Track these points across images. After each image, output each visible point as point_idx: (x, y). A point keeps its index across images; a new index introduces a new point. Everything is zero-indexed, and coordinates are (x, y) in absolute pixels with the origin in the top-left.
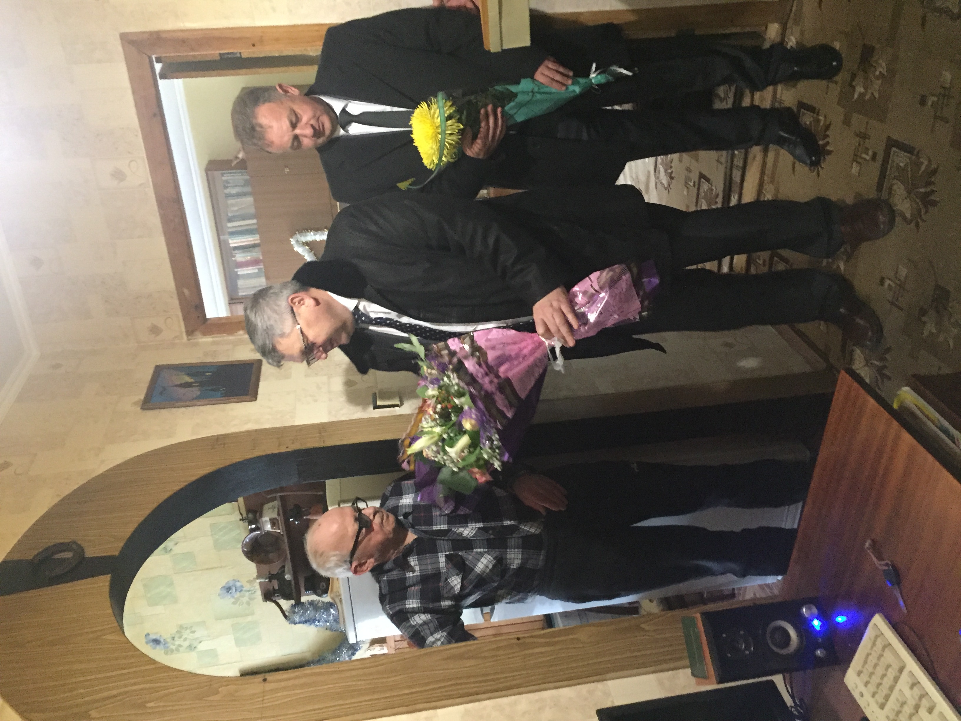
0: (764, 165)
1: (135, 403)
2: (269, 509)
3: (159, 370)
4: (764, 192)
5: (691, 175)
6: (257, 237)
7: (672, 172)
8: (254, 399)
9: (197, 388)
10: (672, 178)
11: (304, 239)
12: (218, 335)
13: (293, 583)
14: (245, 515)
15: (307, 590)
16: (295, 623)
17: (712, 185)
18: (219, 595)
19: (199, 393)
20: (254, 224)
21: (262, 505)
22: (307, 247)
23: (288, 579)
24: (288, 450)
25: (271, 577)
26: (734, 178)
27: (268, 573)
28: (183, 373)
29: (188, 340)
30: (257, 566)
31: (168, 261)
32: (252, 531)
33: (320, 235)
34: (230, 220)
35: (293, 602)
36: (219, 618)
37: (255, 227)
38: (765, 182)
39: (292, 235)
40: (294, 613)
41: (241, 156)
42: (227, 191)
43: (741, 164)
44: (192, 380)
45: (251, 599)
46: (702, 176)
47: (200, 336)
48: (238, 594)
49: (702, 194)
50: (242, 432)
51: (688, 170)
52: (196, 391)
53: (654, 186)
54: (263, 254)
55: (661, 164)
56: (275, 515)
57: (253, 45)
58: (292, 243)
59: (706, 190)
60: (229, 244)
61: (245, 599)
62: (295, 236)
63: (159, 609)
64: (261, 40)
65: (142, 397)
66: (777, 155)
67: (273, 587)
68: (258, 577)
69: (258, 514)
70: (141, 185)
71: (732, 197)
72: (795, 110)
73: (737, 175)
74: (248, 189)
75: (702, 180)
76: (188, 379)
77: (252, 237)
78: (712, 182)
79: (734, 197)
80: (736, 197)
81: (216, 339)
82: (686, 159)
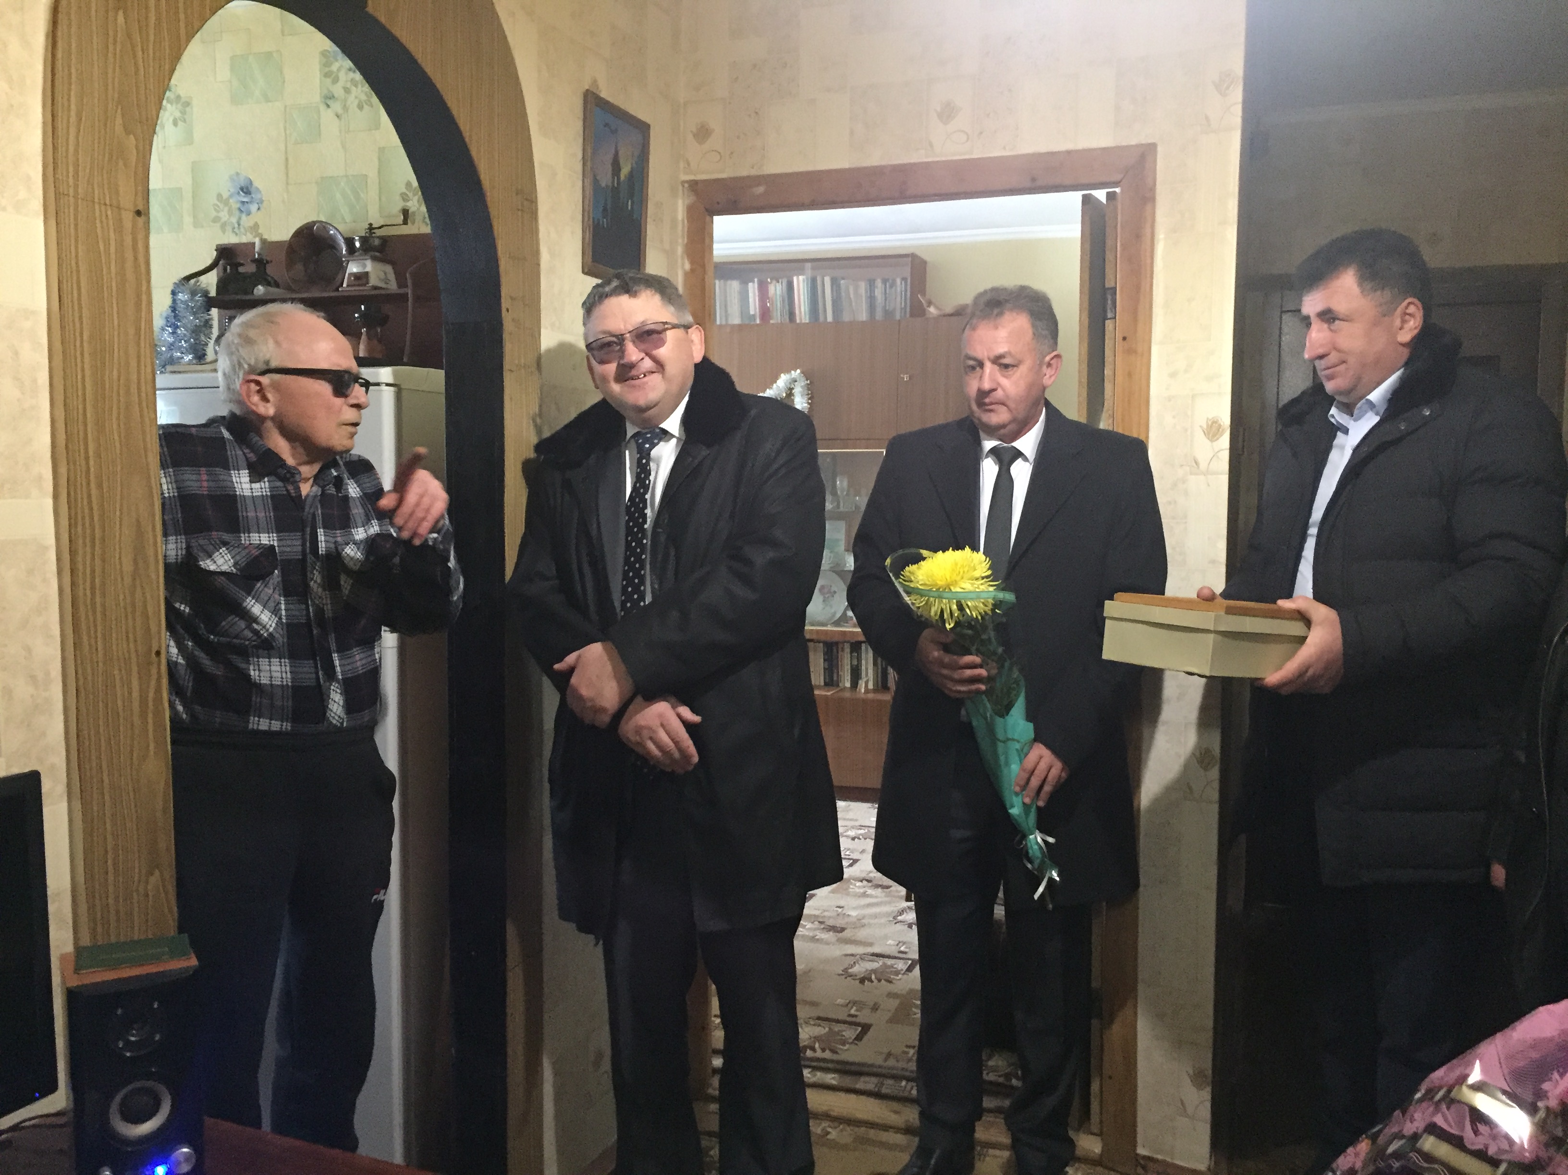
0: (886, 1128)
1: (595, 82)
2: (385, 274)
3: (643, 128)
4: (841, 1127)
5: (867, 1012)
6: (806, 319)
7: (872, 982)
8: (586, 270)
9: (610, 184)
10: (862, 981)
11: (798, 390)
12: (686, 230)
13: (248, 297)
14: (379, 233)
16: (174, 293)
17: (852, 1043)
18: (238, 174)
19: (603, 185)
20: (826, 318)
21: (393, 263)
22: (784, 395)
23: (255, 291)
24: (504, 310)
25: (261, 263)
26: (863, 1079)
27: (268, 259)
28: (635, 166)
29: (683, 182)
30: (284, 242)
31: (810, 168)
32: (350, 242)
34: (834, 282)
35: (213, 293)
36: (196, 168)
37: (821, 319)
38: (856, 1129)
39: (806, 374)
40: (193, 293)
41: (932, 310)
42: (879, 283)
43: (884, 1090)
44: (622, 177)
45: (223, 227)
46: (866, 1028)
47: (687, 202)
48: (234, 204)
49: (837, 1028)
50: (538, 244)
51: (875, 1008)
52: (606, 180)
53: (849, 952)
54: (780, 326)
55: (884, 964)
56: (373, 281)
57: (1124, 339)
58: (793, 372)
59: (843, 1034)
60: (798, 275)
61: (224, 215)
62: (804, 379)
63: (224, 73)
64: (1131, 351)
65: (604, 94)
66: (901, 1148)
67: (242, 265)
68: (264, 242)
69: (377, 254)
70: (931, 145)
71: (833, 1075)
73: (867, 1083)
74: (879, 315)
75: (860, 1029)
76: (625, 171)
77: (805, 310)
78: (857, 1044)
79: (833, 1078)
80: (834, 1082)
81: (680, 227)
82: (894, 1003)
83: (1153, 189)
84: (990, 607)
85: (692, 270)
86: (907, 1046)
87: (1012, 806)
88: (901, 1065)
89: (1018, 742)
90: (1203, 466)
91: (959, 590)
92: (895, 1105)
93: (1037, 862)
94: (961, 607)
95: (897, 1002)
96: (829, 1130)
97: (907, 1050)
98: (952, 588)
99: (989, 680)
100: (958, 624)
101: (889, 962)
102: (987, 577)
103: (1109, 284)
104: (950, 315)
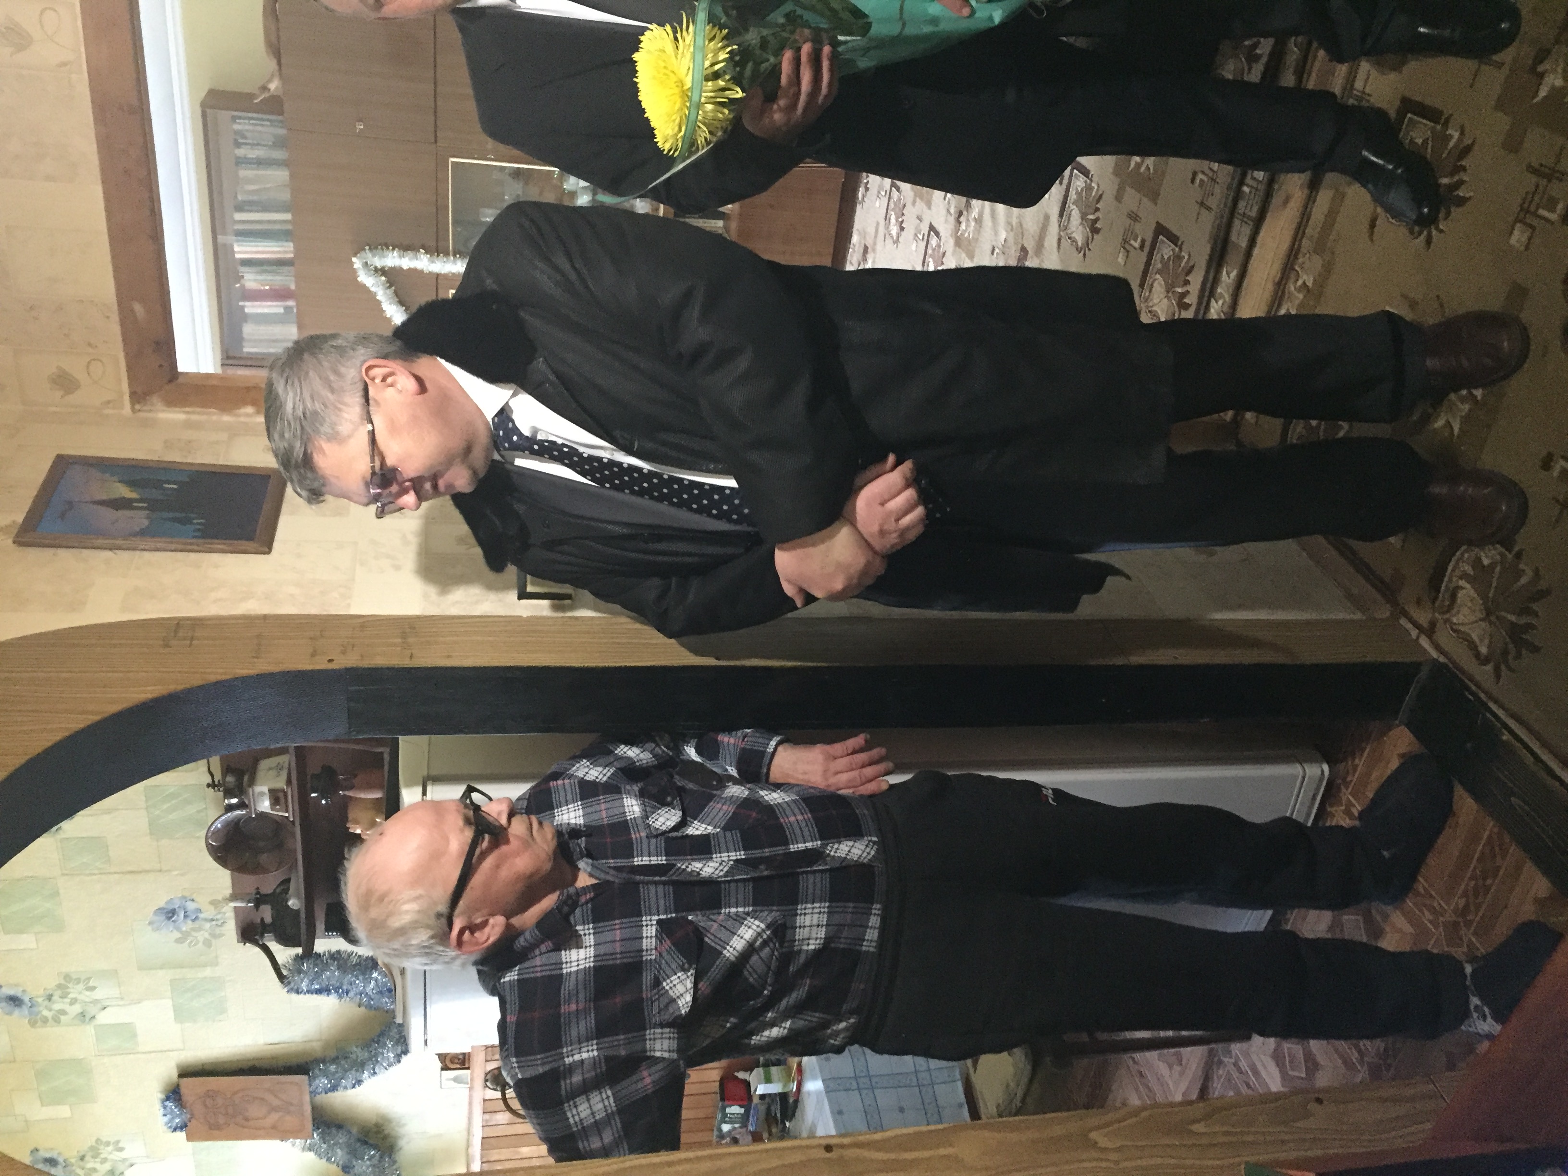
0: (1305, 216)
2: (270, 769)
3: (62, 465)
4: (1297, 268)
5: (1138, 227)
6: (290, 246)
7: (1097, 219)
8: (266, 549)
9: (144, 513)
10: (1095, 231)
11: (378, 262)
12: (199, 410)
13: (303, 916)
14: (218, 777)
15: (328, 929)
16: (298, 992)
17: (1181, 249)
18: (150, 923)
19: (146, 522)
20: (286, 222)
21: (256, 762)
22: (383, 278)
23: (295, 908)
24: (331, 666)
25: (260, 900)
26: (1233, 237)
27: (254, 892)
28: (115, 478)
29: (134, 410)
30: (232, 875)
31: (105, 238)
32: (230, 808)
33: (410, 259)
34: (240, 208)
35: (299, 950)
36: (145, 966)
37: (289, 227)
39: (358, 250)
40: (300, 971)
41: (273, 86)
42: (241, 152)
43: (1254, 213)
44: (134, 495)
45: (215, 936)
46: (1161, 230)
47: (159, 405)
48: (187, 926)
49: (1157, 264)
50: (234, 617)
51: (1134, 217)
52: (140, 519)
53: (1055, 245)
54: (298, 278)
55: (1076, 203)
56: (280, 783)
58: (355, 266)
59: (1166, 257)
60: (233, 252)
61: (202, 936)
62: (363, 254)
65: (20, 518)
66: (1339, 197)
67: (262, 920)
68: (234, 897)
69: (246, 778)
70: (61, 65)
71: (1224, 272)
72: (1392, 114)
73: (1240, 235)
74: (281, 155)
75: (1161, 237)
76: (126, 492)
77: (279, 246)
78: (1182, 243)
79: (1228, 274)
80: (1234, 274)
81: (195, 417)
82: (1131, 197)
84: (716, 31)
86: (1193, 181)
88: (1220, 186)
91: (690, 76)
92: (1276, 200)
95: (1130, 191)
96: (1300, 283)
98: (686, 86)
100: (736, 81)
101: (1073, 195)
102: (675, 33)
104: (279, 64)
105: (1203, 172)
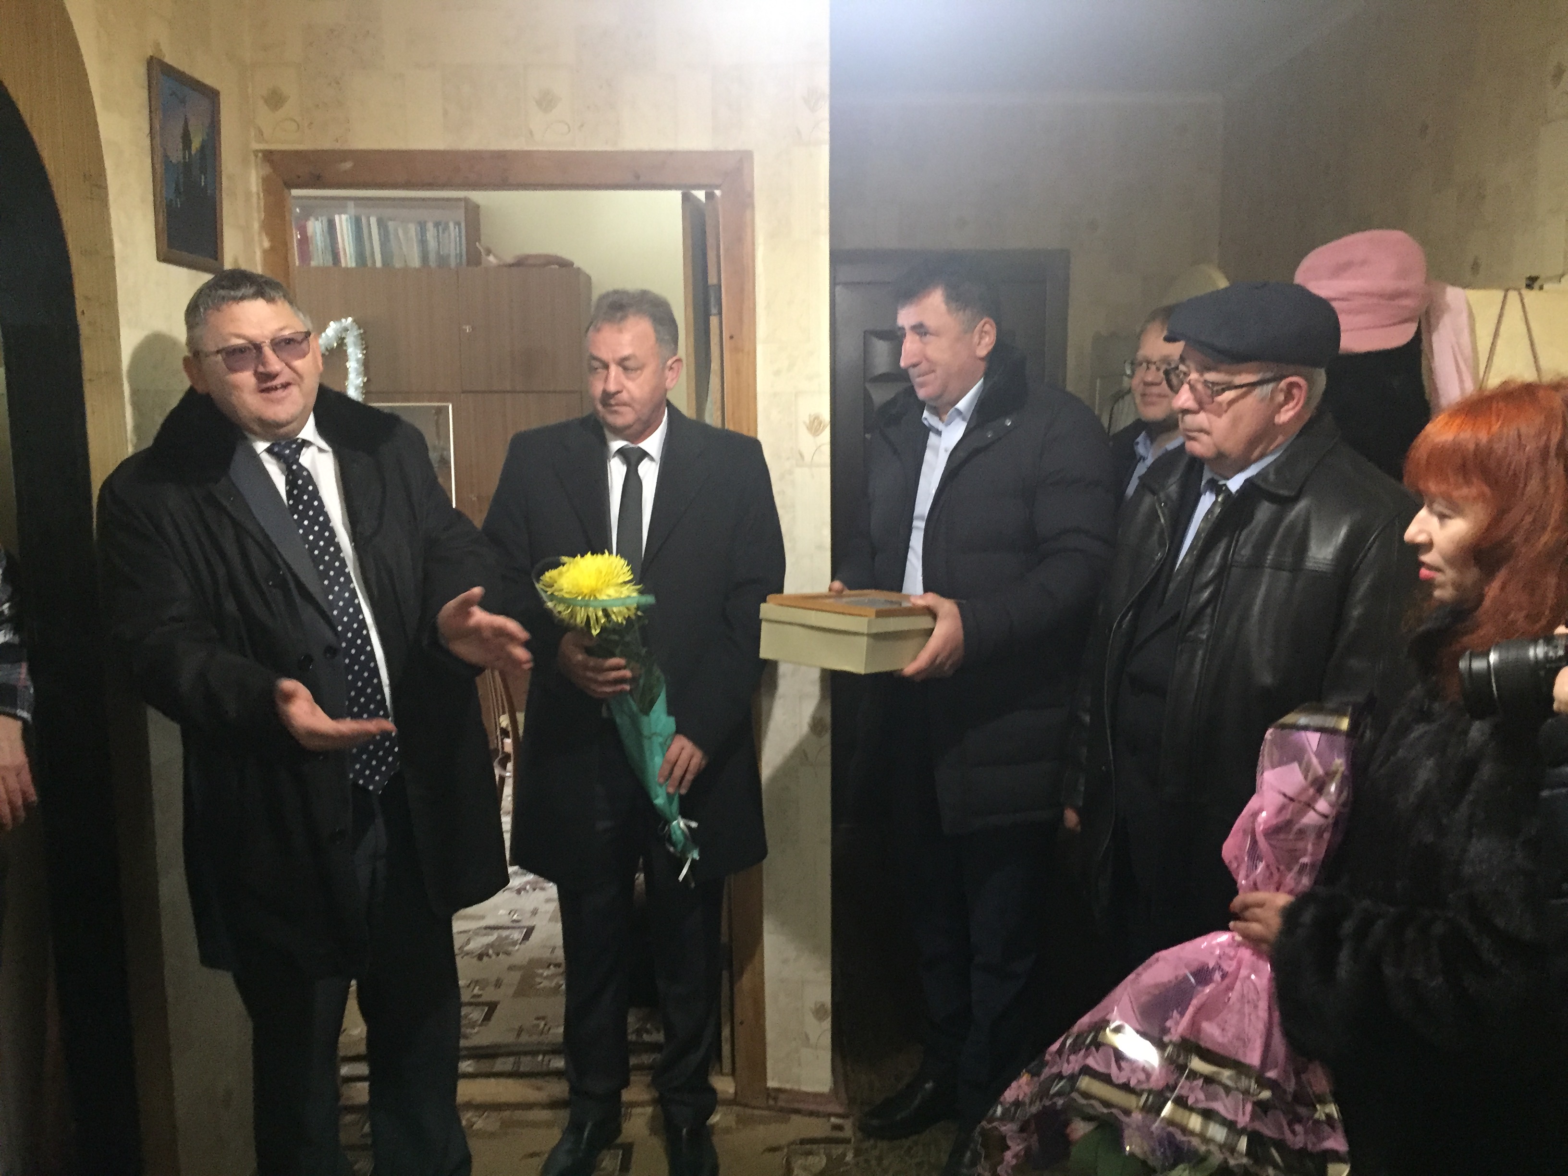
0: (529, 1106)
1: (157, 45)
3: (212, 95)
4: (486, 1114)
5: (491, 989)
6: (351, 264)
7: (490, 957)
8: (162, 258)
9: (181, 159)
10: (480, 957)
11: (350, 340)
12: (262, 204)
17: (481, 1025)
19: (174, 161)
20: (374, 262)
22: (335, 345)
24: (79, 313)
28: (206, 137)
29: (256, 152)
31: (402, 147)
33: (356, 369)
34: (381, 223)
37: (369, 264)
39: (358, 323)
41: (491, 258)
42: (430, 226)
44: (193, 152)
46: (492, 1007)
47: (261, 172)
50: (110, 235)
51: (498, 984)
52: (177, 156)
53: (462, 928)
54: (323, 270)
55: (499, 937)
57: (731, 337)
58: (343, 320)
59: (471, 1016)
60: (340, 214)
62: (356, 327)
64: (737, 350)
65: (168, 60)
66: (549, 1125)
70: (531, 133)
72: (619, 1141)
73: (504, 1064)
74: (433, 263)
75: (487, 1008)
76: (196, 145)
77: (350, 253)
78: (486, 1026)
79: (469, 1065)
80: (470, 1070)
81: (254, 200)
82: (516, 976)
83: (751, 195)
84: (633, 611)
85: (272, 249)
86: (538, 1019)
87: (657, 797)
88: (535, 1038)
89: (661, 735)
90: (807, 458)
91: (605, 598)
92: (537, 1082)
93: (680, 847)
94: (605, 611)
95: (518, 974)
96: (474, 1119)
97: (538, 1022)
98: (598, 596)
99: (633, 680)
100: (604, 629)
101: (505, 933)
102: (629, 582)
103: (712, 280)
104: (511, 266)
105: (545, 1025)
